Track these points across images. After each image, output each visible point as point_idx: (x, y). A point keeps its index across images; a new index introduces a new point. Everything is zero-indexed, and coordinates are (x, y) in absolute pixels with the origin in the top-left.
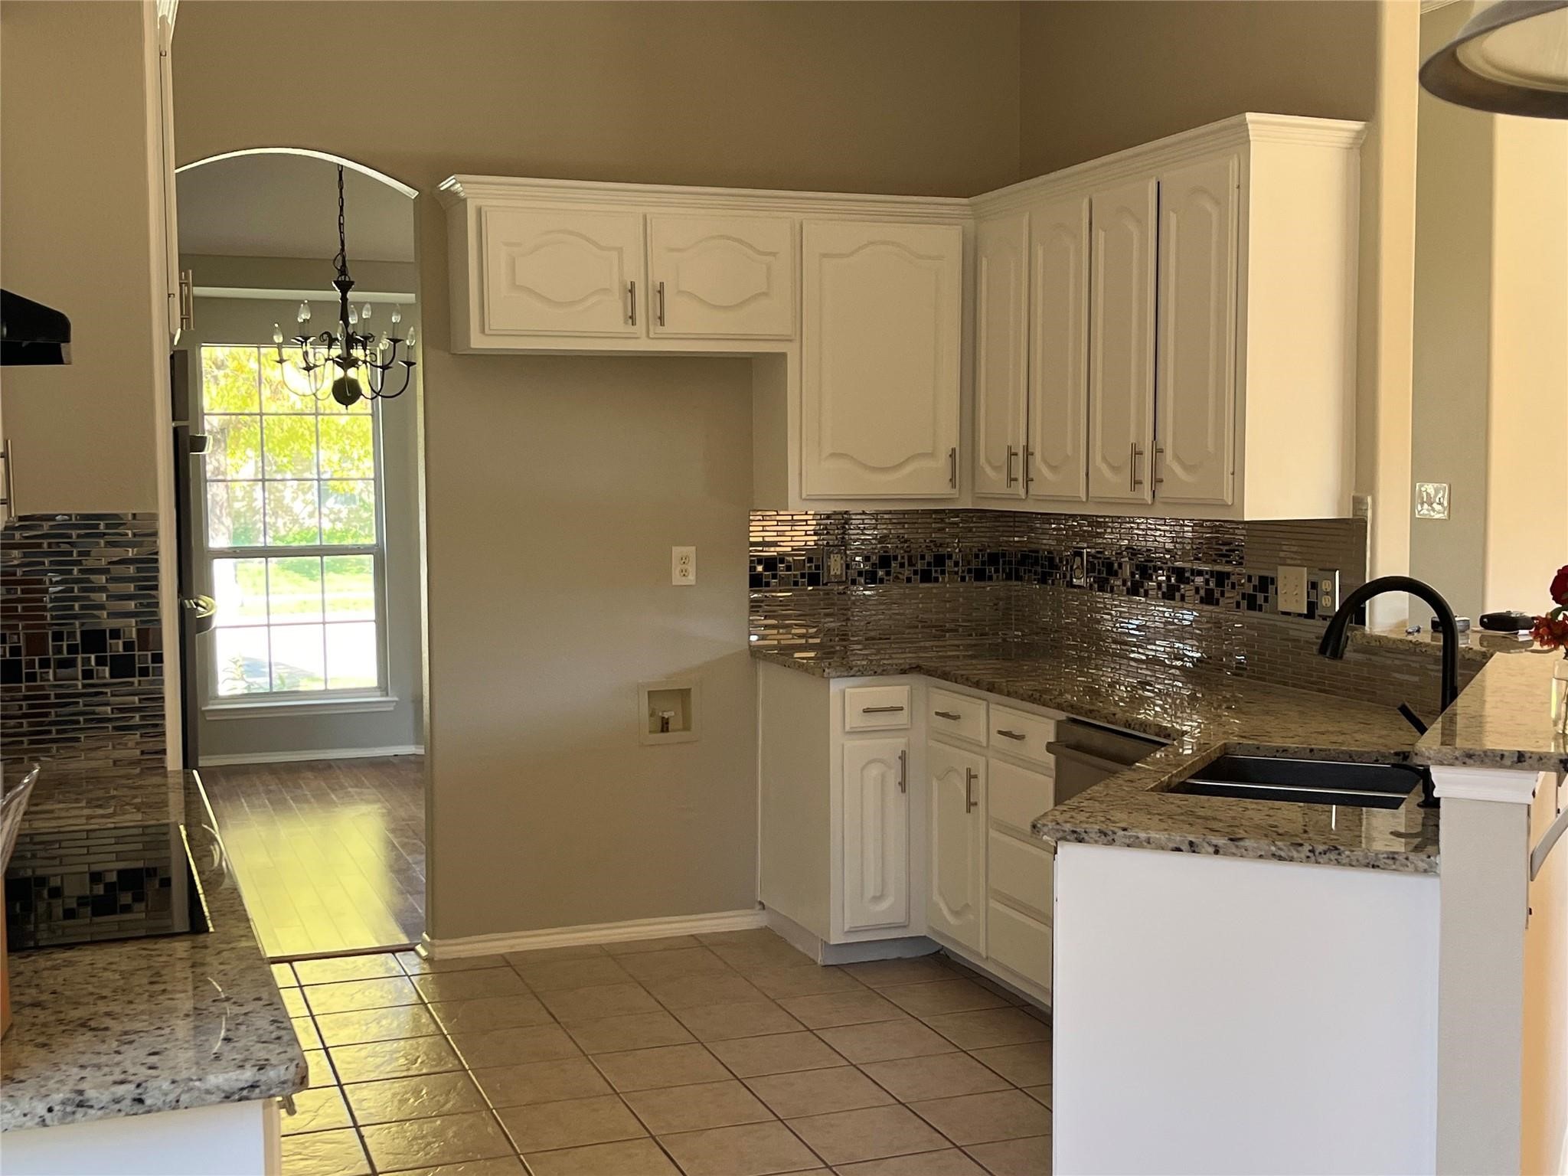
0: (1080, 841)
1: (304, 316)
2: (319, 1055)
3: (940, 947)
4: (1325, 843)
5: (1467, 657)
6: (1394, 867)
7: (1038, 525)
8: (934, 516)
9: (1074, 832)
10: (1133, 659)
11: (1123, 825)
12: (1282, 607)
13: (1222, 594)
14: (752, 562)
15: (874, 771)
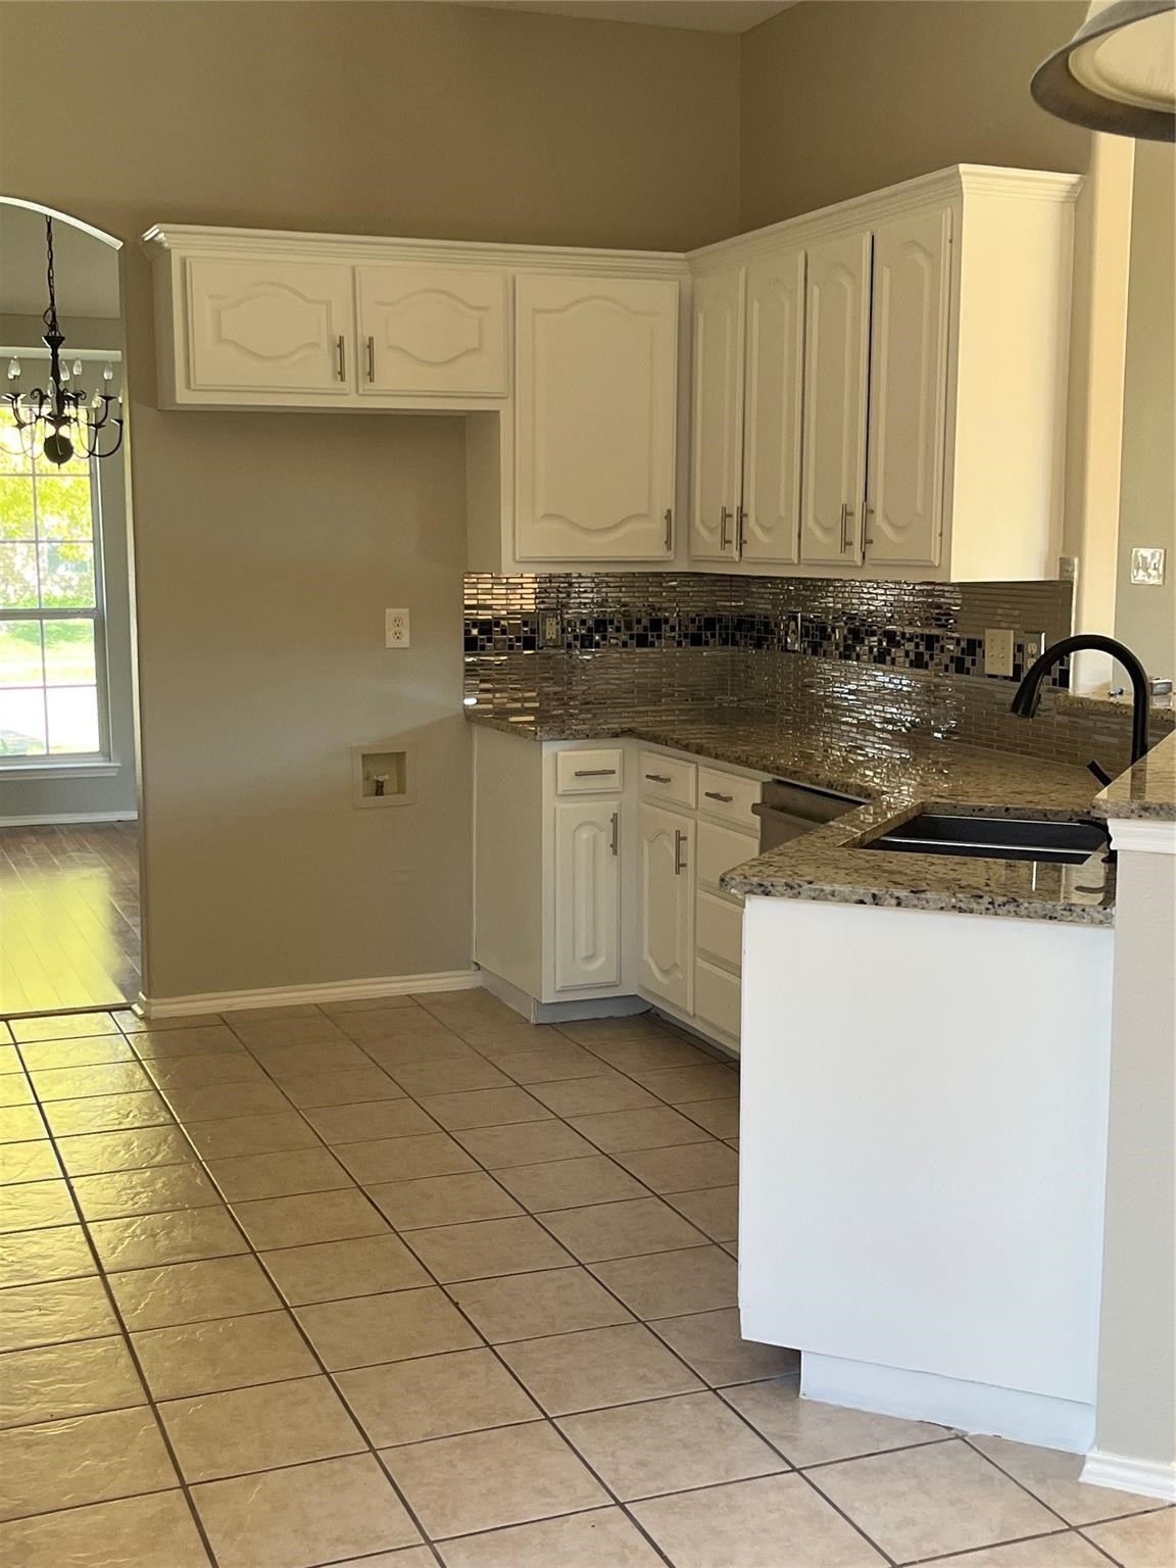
0: (767, 894)
1: (14, 372)
2: (31, 1110)
3: (650, 1006)
4: (1005, 896)
5: (1165, 717)
6: (1070, 918)
7: (754, 590)
8: (650, 579)
9: (761, 885)
10: (847, 723)
11: (809, 878)
12: (989, 670)
13: (932, 657)
14: (467, 625)
15: (585, 834)
